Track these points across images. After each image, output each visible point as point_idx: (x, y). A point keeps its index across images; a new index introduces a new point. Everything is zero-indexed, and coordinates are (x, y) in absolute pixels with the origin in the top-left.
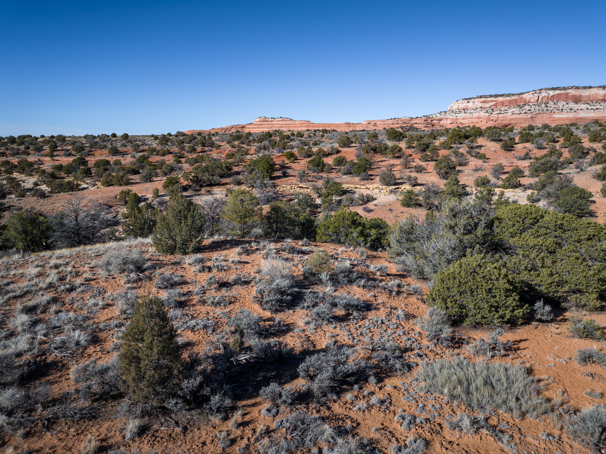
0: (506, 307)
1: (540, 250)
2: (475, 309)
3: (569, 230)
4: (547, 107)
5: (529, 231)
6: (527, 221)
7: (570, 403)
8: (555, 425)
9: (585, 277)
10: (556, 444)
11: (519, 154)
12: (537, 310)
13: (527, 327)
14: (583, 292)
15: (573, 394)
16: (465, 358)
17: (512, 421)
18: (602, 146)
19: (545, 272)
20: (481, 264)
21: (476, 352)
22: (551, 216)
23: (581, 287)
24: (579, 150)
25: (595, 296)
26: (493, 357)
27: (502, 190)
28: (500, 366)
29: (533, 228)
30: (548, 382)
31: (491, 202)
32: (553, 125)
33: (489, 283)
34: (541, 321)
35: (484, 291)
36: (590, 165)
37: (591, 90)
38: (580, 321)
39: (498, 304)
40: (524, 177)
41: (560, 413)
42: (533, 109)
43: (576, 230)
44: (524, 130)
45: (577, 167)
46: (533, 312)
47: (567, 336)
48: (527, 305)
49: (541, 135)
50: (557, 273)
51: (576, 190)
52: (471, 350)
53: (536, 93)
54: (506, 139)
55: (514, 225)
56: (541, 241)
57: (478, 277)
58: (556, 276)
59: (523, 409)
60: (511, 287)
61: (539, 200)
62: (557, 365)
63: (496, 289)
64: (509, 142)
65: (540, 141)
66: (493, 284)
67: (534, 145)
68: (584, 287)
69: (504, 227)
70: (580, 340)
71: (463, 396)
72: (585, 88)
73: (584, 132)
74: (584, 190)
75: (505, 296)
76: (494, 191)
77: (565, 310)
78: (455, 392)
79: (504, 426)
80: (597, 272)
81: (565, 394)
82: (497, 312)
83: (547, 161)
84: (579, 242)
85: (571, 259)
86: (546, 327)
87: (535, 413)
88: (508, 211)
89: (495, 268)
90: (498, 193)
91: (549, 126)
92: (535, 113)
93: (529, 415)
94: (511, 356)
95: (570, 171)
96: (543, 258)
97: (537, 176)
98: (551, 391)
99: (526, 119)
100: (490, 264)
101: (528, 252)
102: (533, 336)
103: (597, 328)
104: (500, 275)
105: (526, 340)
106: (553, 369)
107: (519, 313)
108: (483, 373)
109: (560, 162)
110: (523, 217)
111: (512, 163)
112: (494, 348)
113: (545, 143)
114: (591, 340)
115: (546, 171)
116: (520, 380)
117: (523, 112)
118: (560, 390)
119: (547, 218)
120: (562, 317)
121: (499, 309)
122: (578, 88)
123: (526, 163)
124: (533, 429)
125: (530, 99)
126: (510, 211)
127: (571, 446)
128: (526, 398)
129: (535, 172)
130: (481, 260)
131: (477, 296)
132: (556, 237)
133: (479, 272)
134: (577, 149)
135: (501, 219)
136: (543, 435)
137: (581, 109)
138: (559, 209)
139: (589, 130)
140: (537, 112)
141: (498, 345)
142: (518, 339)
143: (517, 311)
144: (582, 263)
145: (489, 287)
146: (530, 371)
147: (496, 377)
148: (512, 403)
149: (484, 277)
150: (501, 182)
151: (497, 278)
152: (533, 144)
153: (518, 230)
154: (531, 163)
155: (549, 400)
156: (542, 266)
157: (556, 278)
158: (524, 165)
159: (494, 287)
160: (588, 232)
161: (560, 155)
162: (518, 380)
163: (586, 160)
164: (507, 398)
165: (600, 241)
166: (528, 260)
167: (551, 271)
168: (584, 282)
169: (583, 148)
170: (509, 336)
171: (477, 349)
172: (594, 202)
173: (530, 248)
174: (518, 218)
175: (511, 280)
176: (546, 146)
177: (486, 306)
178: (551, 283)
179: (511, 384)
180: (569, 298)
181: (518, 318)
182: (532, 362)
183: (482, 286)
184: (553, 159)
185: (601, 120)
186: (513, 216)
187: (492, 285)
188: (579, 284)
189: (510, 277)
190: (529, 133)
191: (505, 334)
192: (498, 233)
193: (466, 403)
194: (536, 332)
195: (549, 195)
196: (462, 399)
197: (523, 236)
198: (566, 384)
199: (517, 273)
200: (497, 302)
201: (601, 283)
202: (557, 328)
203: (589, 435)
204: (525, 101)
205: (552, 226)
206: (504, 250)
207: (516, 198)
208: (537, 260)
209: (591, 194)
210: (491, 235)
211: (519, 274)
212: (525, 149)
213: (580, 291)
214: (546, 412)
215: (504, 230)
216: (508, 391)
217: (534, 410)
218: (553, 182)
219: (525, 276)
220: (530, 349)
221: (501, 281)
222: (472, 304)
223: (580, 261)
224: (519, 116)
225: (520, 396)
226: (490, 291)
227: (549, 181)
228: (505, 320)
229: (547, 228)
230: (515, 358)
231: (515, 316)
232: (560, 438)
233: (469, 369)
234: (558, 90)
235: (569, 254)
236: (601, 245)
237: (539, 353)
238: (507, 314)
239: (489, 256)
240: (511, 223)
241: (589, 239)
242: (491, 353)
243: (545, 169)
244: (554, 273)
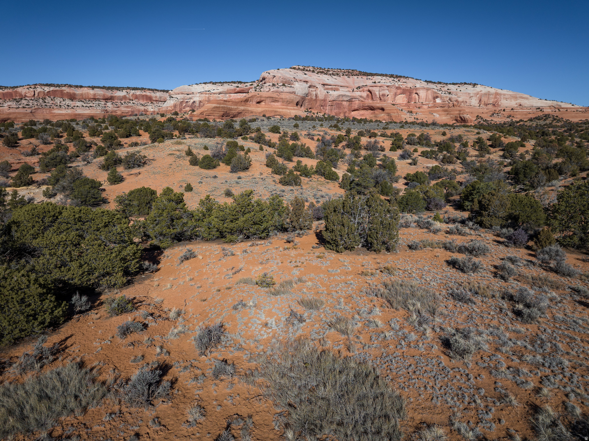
0: (44, 312)
1: (65, 246)
2: (10, 325)
3: (87, 221)
4: (45, 102)
5: (51, 229)
6: (46, 220)
7: (122, 376)
8: (114, 402)
9: (110, 260)
10: (118, 419)
11: (26, 150)
12: (75, 303)
13: (70, 323)
14: (111, 274)
15: (122, 368)
16: (10, 383)
17: (76, 421)
18: (101, 140)
19: (74, 265)
20: (6, 276)
21: (22, 371)
22: (68, 211)
23: (108, 270)
24: (83, 144)
25: (120, 274)
26: (41, 367)
27: (15, 188)
28: (51, 373)
29: (54, 226)
30: (100, 367)
31: (5, 203)
32: (55, 120)
33: (19, 293)
34: (81, 312)
35: (16, 303)
36: (95, 158)
37: (82, 89)
38: (113, 301)
39: (35, 311)
40: (36, 173)
41: (116, 390)
42: (31, 104)
43: (94, 220)
44: (26, 125)
45: (84, 160)
46: (72, 306)
47: (107, 318)
48: (64, 302)
49: (45, 130)
50: (86, 263)
51: (87, 181)
52: (16, 371)
53: (30, 87)
54: (7, 134)
55: (34, 226)
56: (64, 237)
57: (5, 290)
58: (85, 266)
59: (84, 403)
60: (45, 291)
61: (55, 195)
62: (104, 347)
63: (29, 297)
64: (11, 138)
65: (45, 137)
66: (24, 292)
67: (39, 141)
68: (111, 269)
69: (24, 230)
70: (118, 317)
71: (19, 425)
72: (77, 87)
73: (84, 127)
74: (94, 180)
75: (40, 301)
76: (5, 190)
77: (100, 294)
78: (7, 426)
79: (69, 430)
80: (117, 253)
81: (116, 371)
82: (36, 319)
83: (55, 156)
84: (98, 231)
85: (94, 247)
86: (87, 316)
87: (95, 401)
88: (24, 213)
89: (23, 275)
90: (10, 193)
91: (51, 122)
92: (33, 108)
93: (90, 406)
94: (61, 358)
95: (78, 164)
96: (70, 252)
97: (49, 171)
98: (104, 374)
99: (26, 114)
100: (16, 273)
101: (54, 250)
102: (77, 329)
103: (128, 302)
104: (29, 281)
105: (71, 336)
106: (101, 353)
107: (58, 313)
108: (36, 390)
109: (68, 156)
110: (42, 216)
111: (20, 160)
112: (41, 358)
113: (50, 138)
114: (126, 314)
115: (56, 165)
116: (74, 378)
117: (20, 106)
118: (111, 369)
119: (65, 214)
120: (99, 302)
121: (37, 316)
122: (70, 86)
123: (33, 160)
124: (96, 417)
125: (26, 93)
126: (26, 213)
127: (130, 413)
128: (83, 392)
129: (46, 167)
130: (5, 271)
131: (9, 311)
132: (77, 230)
133: (6, 285)
134: (81, 143)
135: (19, 222)
136: (106, 417)
137: (78, 106)
138: (76, 200)
139: (88, 126)
140: (36, 107)
141: (44, 353)
142: (63, 338)
143: (56, 311)
144: (105, 248)
145: (20, 297)
146: (81, 365)
147: (50, 386)
148: (72, 404)
149: (12, 289)
150: (12, 181)
151: (27, 286)
152: (38, 139)
153: (39, 230)
154: (40, 159)
155: (104, 383)
156: (71, 260)
157: (86, 268)
158: (33, 161)
159: (26, 296)
160: (104, 220)
161: (67, 149)
162: (72, 378)
163: (90, 153)
164: (66, 402)
165: (114, 226)
166: (56, 257)
167: (80, 263)
168: (110, 265)
169: (86, 142)
170: (54, 339)
171: (23, 366)
172: (104, 190)
173: (56, 246)
174: (37, 218)
175: (43, 283)
176: (52, 141)
177: (22, 318)
178: (83, 274)
179: (66, 386)
180: (101, 282)
181: (59, 318)
182: (82, 355)
183: (12, 298)
184: (61, 153)
185: (96, 116)
186: (31, 217)
187: (23, 294)
188: (106, 267)
189: (41, 280)
190: (32, 128)
191: (49, 338)
192: (18, 238)
193: (23, 431)
194: (79, 324)
195: (64, 189)
196: (17, 428)
197: (45, 235)
198: (115, 362)
199: (48, 273)
200: (33, 310)
201: (123, 262)
202: (96, 314)
203: (141, 396)
204: (21, 95)
205: (71, 220)
206: (29, 253)
207: (32, 195)
208: (64, 255)
209: (100, 184)
210: (10, 241)
211: (50, 274)
212: (31, 145)
213: (108, 274)
214: (104, 395)
215: (24, 233)
216: (66, 394)
217: (93, 399)
218: (65, 175)
219: (57, 274)
220: (77, 343)
221: (33, 287)
222: (6, 321)
223: (102, 247)
224: (17, 111)
225: (78, 393)
226: (23, 301)
227: (61, 175)
228: (46, 324)
229: (67, 223)
230: (65, 358)
231: (56, 316)
232: (120, 411)
233: (18, 392)
234: (52, 86)
235: (92, 243)
236: (117, 229)
237: (86, 343)
238: (47, 318)
239: (13, 264)
240: (30, 224)
241: (106, 226)
242: (39, 365)
243: (55, 163)
244: (83, 263)
